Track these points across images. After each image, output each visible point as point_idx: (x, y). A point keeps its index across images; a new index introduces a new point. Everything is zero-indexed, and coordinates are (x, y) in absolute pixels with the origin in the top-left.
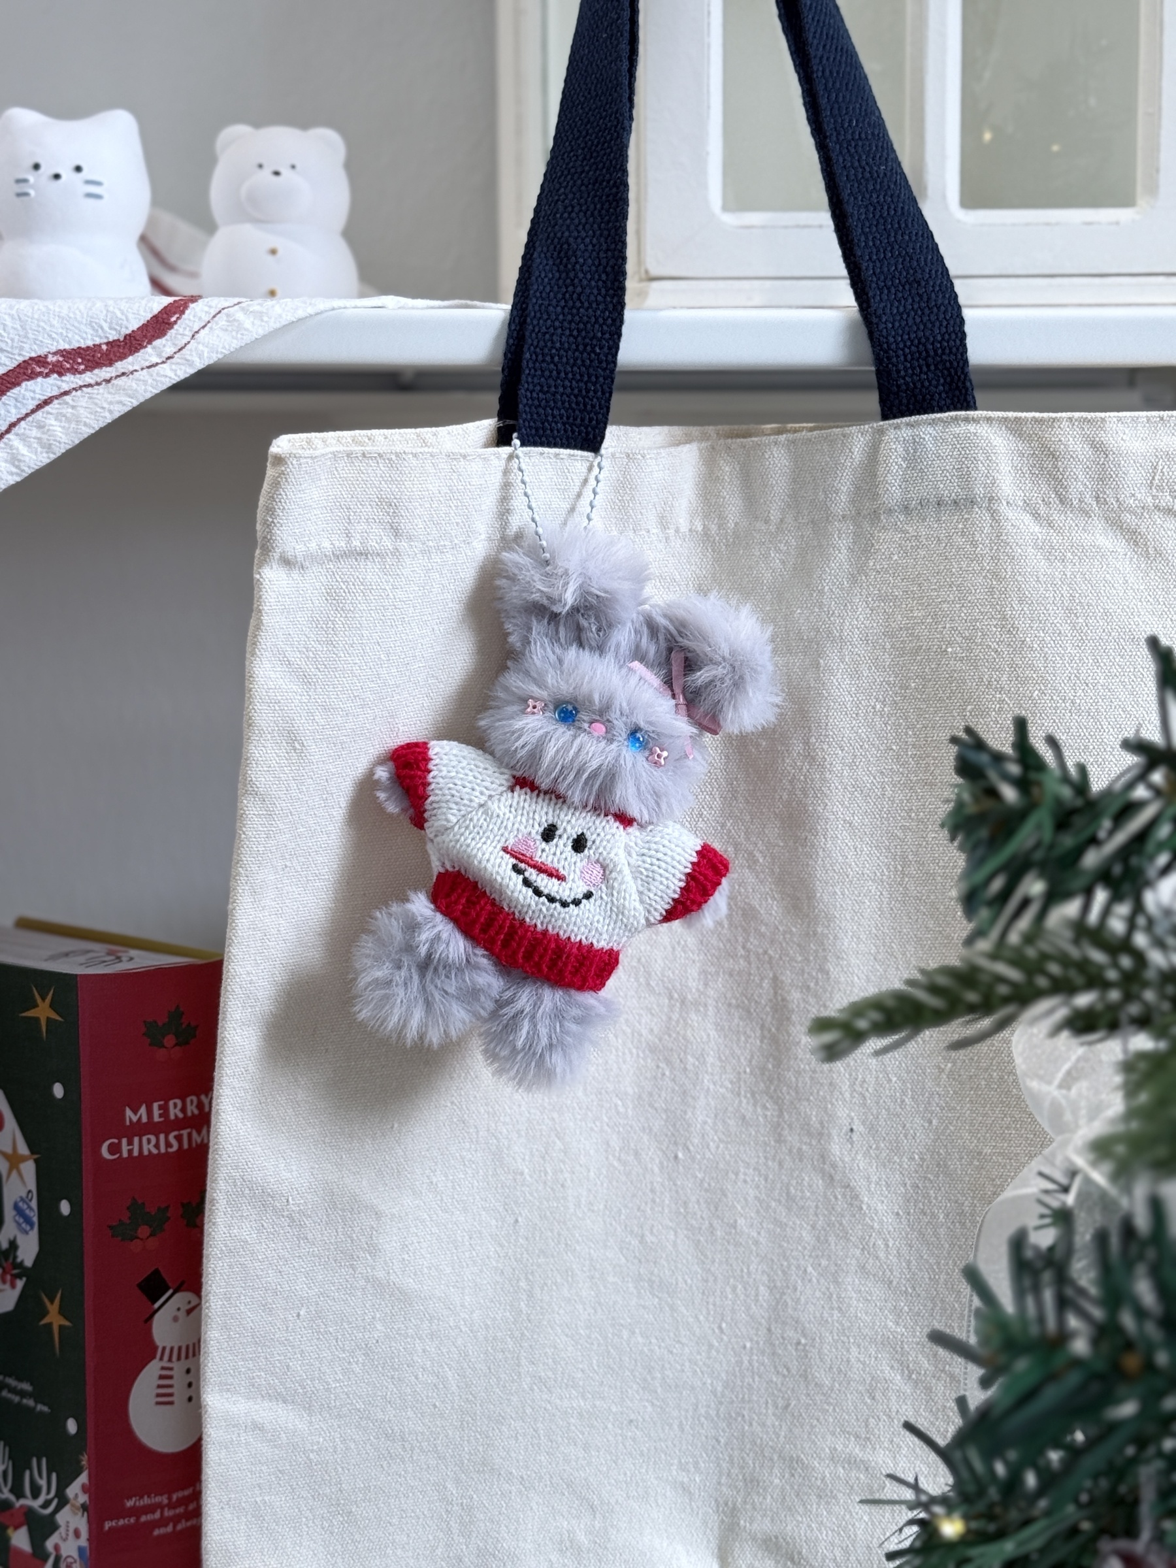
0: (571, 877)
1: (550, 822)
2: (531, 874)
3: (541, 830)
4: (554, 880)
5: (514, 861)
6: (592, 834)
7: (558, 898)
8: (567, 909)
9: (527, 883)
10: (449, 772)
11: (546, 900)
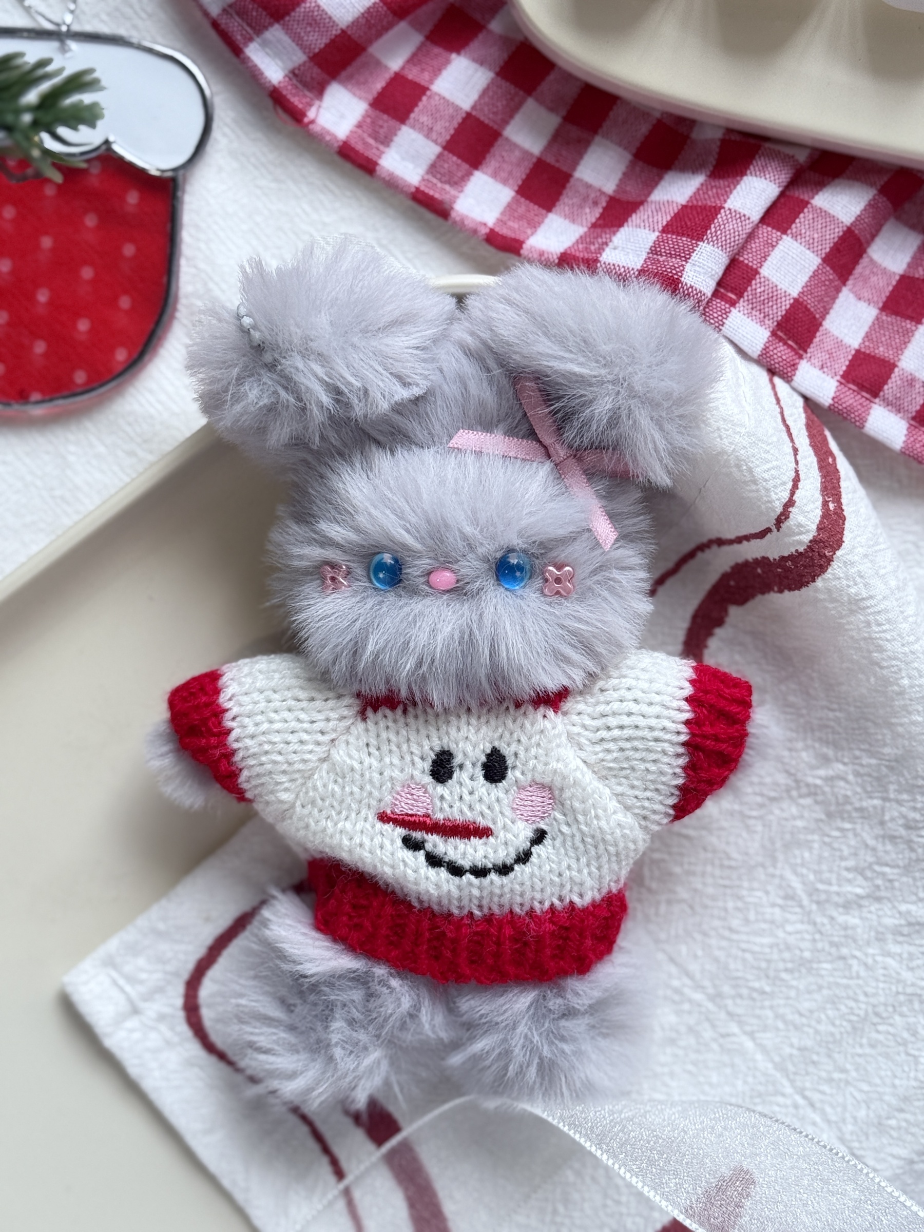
0: (500, 824)
1: (437, 749)
2: (435, 843)
3: (427, 765)
4: (475, 841)
5: (401, 831)
6: (509, 745)
7: (490, 866)
8: (512, 875)
9: (434, 861)
10: (257, 725)
11: (472, 878)
